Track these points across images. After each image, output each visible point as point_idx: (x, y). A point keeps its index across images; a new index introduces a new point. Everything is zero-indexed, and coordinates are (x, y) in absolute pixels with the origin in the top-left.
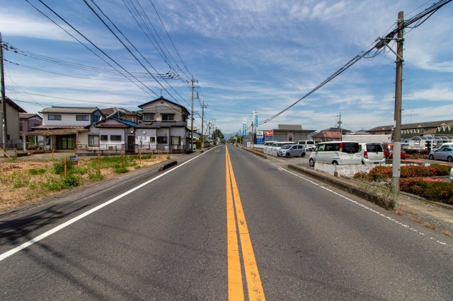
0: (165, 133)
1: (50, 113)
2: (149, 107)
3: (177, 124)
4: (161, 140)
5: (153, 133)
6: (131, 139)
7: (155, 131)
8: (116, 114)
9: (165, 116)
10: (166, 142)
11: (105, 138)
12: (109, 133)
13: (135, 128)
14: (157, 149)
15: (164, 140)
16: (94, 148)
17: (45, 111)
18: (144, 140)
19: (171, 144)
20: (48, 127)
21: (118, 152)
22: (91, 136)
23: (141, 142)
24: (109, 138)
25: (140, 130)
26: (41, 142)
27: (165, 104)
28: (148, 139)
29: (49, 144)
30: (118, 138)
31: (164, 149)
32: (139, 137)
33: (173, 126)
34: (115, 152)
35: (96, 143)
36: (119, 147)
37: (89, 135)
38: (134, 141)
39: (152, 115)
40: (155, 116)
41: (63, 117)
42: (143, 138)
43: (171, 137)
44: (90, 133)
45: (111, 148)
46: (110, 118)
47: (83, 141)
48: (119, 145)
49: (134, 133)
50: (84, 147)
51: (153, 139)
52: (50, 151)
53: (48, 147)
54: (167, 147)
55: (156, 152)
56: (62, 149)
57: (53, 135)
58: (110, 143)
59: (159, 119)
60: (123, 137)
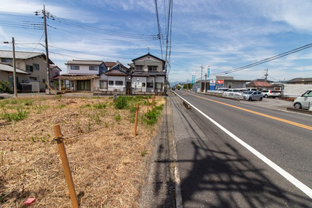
0: (152, 80)
1: (72, 64)
2: (139, 61)
3: (160, 74)
4: (149, 85)
5: (144, 80)
6: (129, 84)
7: (145, 78)
8: (118, 66)
9: (150, 68)
10: (152, 87)
11: (111, 83)
12: (115, 79)
13: (132, 76)
14: (147, 91)
15: (151, 85)
16: (104, 90)
17: (69, 63)
18: (138, 85)
19: (156, 88)
20: (72, 75)
21: (121, 93)
22: (102, 81)
23: (136, 86)
24: (114, 83)
25: (135, 77)
26: (67, 85)
27: (151, 59)
28: (141, 84)
29: (73, 86)
30: (120, 83)
31: (151, 92)
32: (134, 83)
33: (158, 75)
34: (119, 93)
35: (105, 86)
36: (122, 90)
37: (100, 81)
38: (131, 85)
39: (141, 67)
40: (143, 68)
41: (81, 67)
42: (137, 83)
43: (156, 83)
44: (101, 79)
45: (116, 90)
46: (115, 69)
47: (96, 85)
48: (122, 88)
49: (131, 80)
50: (96, 89)
51: (144, 85)
52: (74, 91)
53: (72, 88)
54: (153, 90)
55: (146, 94)
56: (81, 90)
57: (75, 80)
58: (115, 87)
59: (146, 70)
60: (124, 83)
